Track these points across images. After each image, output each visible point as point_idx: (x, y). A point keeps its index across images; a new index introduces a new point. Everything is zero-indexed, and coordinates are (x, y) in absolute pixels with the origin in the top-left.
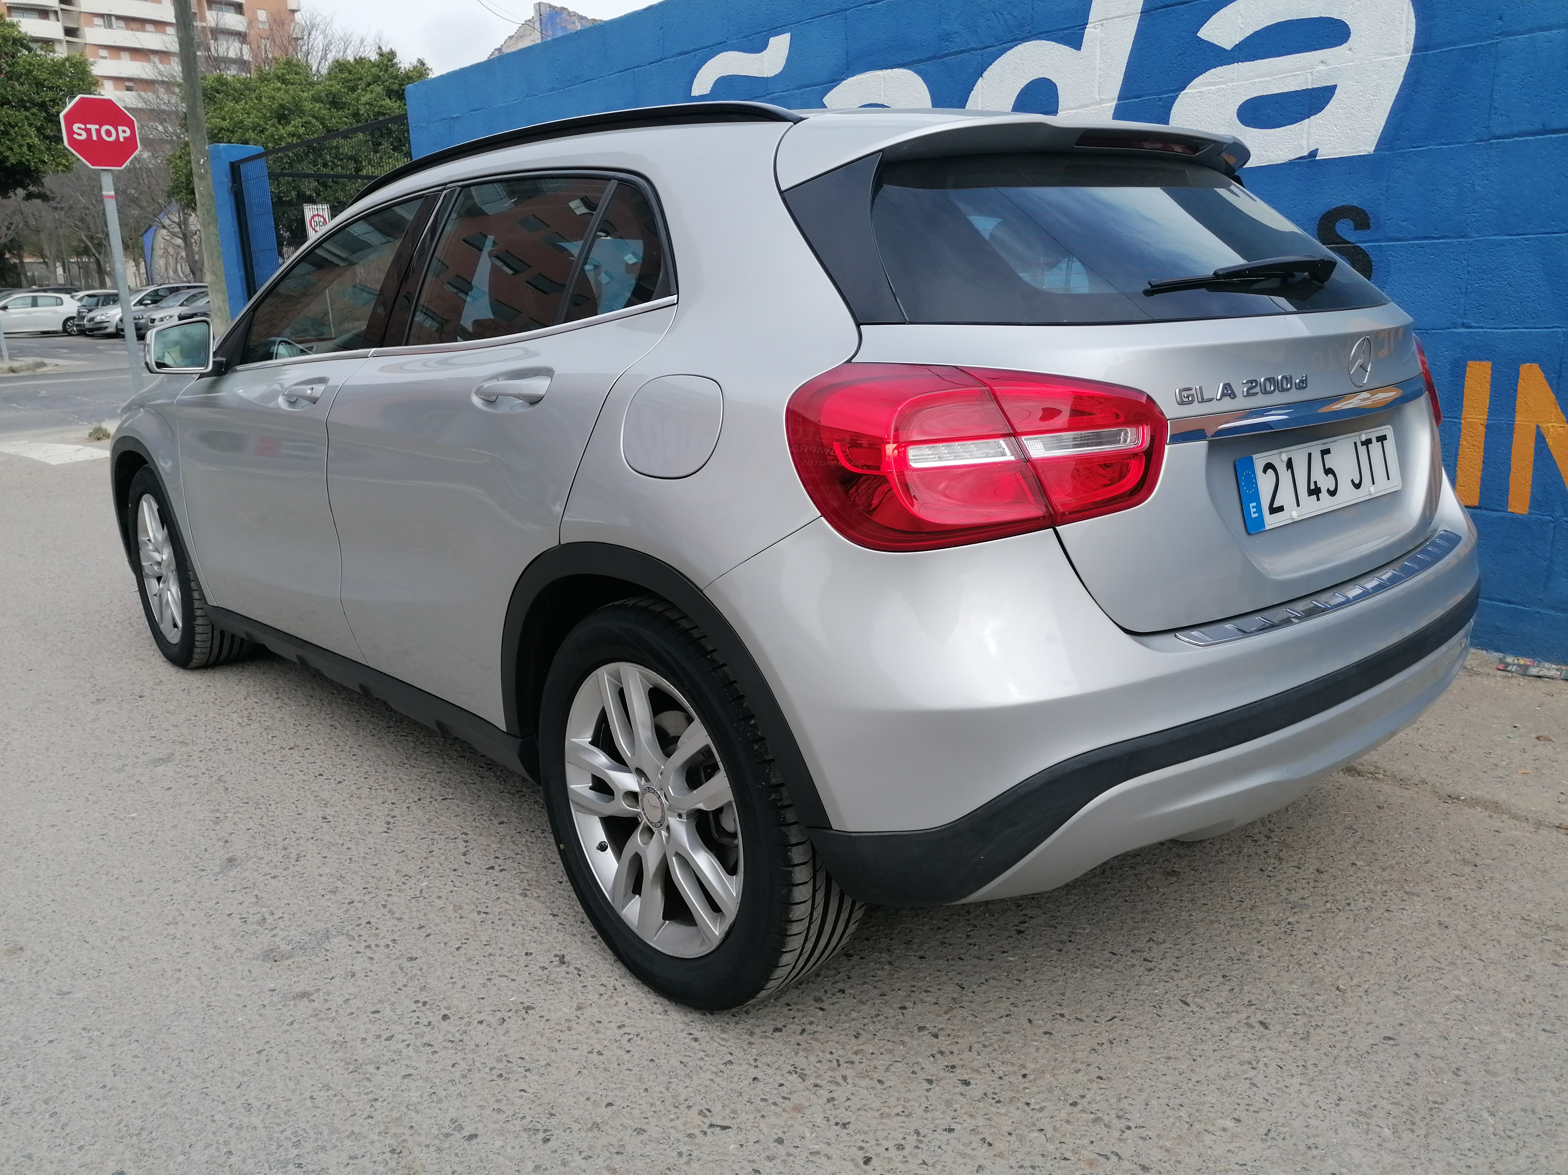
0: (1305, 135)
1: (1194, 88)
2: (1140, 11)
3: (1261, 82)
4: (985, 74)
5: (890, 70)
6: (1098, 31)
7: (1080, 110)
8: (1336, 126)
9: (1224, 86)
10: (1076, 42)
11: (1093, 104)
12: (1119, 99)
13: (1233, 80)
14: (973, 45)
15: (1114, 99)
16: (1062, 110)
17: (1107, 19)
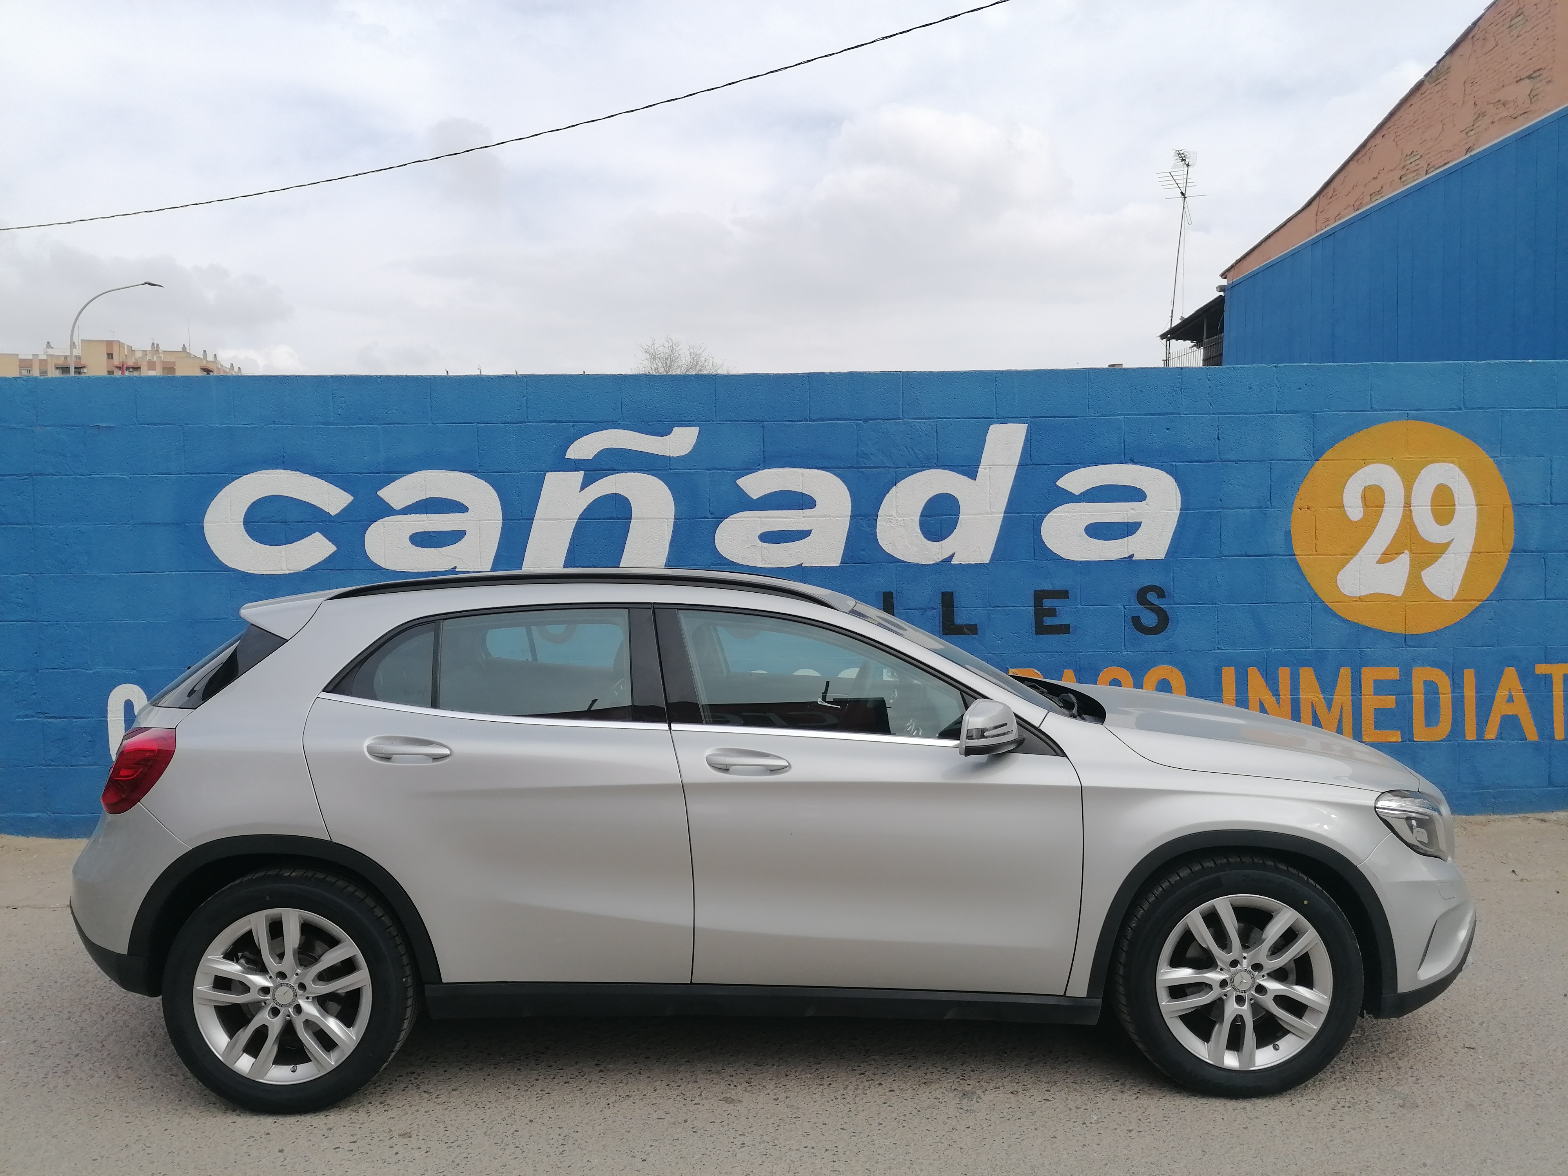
0: (1126, 546)
1: (1055, 513)
2: (1017, 464)
3: (1098, 515)
4: (899, 485)
5: (808, 470)
6: (988, 471)
7: (977, 516)
8: (1143, 543)
9: (1075, 514)
10: (972, 474)
11: (987, 513)
12: (1005, 513)
13: (1080, 512)
14: (887, 464)
15: (1001, 513)
16: (962, 515)
17: (994, 465)
